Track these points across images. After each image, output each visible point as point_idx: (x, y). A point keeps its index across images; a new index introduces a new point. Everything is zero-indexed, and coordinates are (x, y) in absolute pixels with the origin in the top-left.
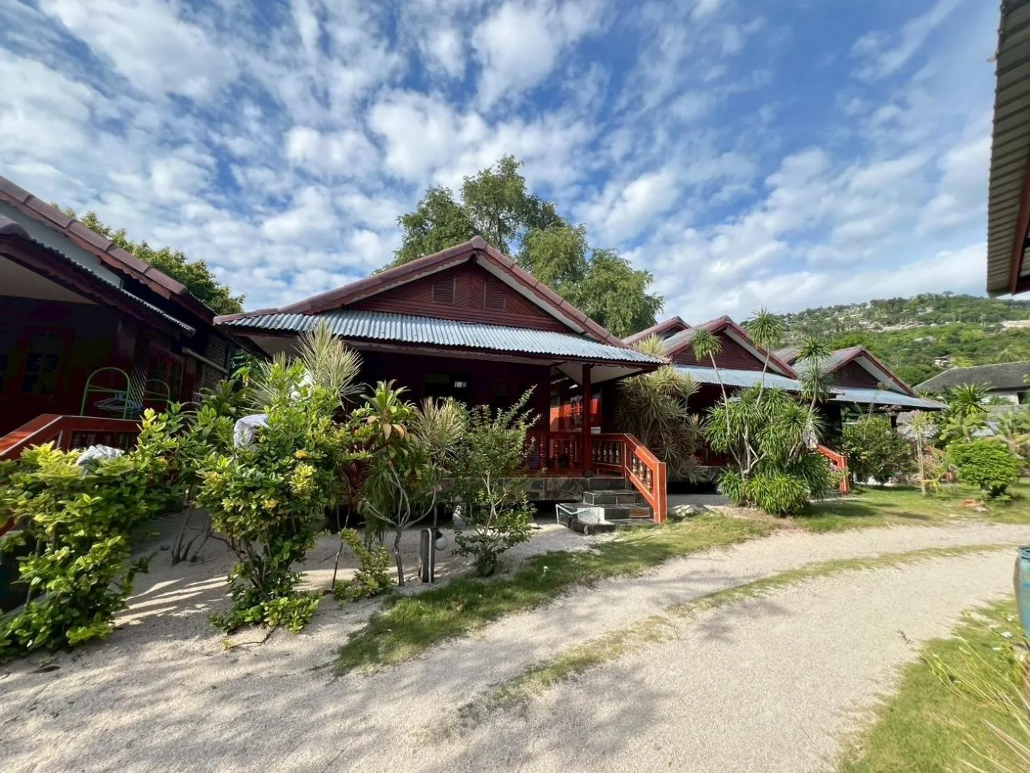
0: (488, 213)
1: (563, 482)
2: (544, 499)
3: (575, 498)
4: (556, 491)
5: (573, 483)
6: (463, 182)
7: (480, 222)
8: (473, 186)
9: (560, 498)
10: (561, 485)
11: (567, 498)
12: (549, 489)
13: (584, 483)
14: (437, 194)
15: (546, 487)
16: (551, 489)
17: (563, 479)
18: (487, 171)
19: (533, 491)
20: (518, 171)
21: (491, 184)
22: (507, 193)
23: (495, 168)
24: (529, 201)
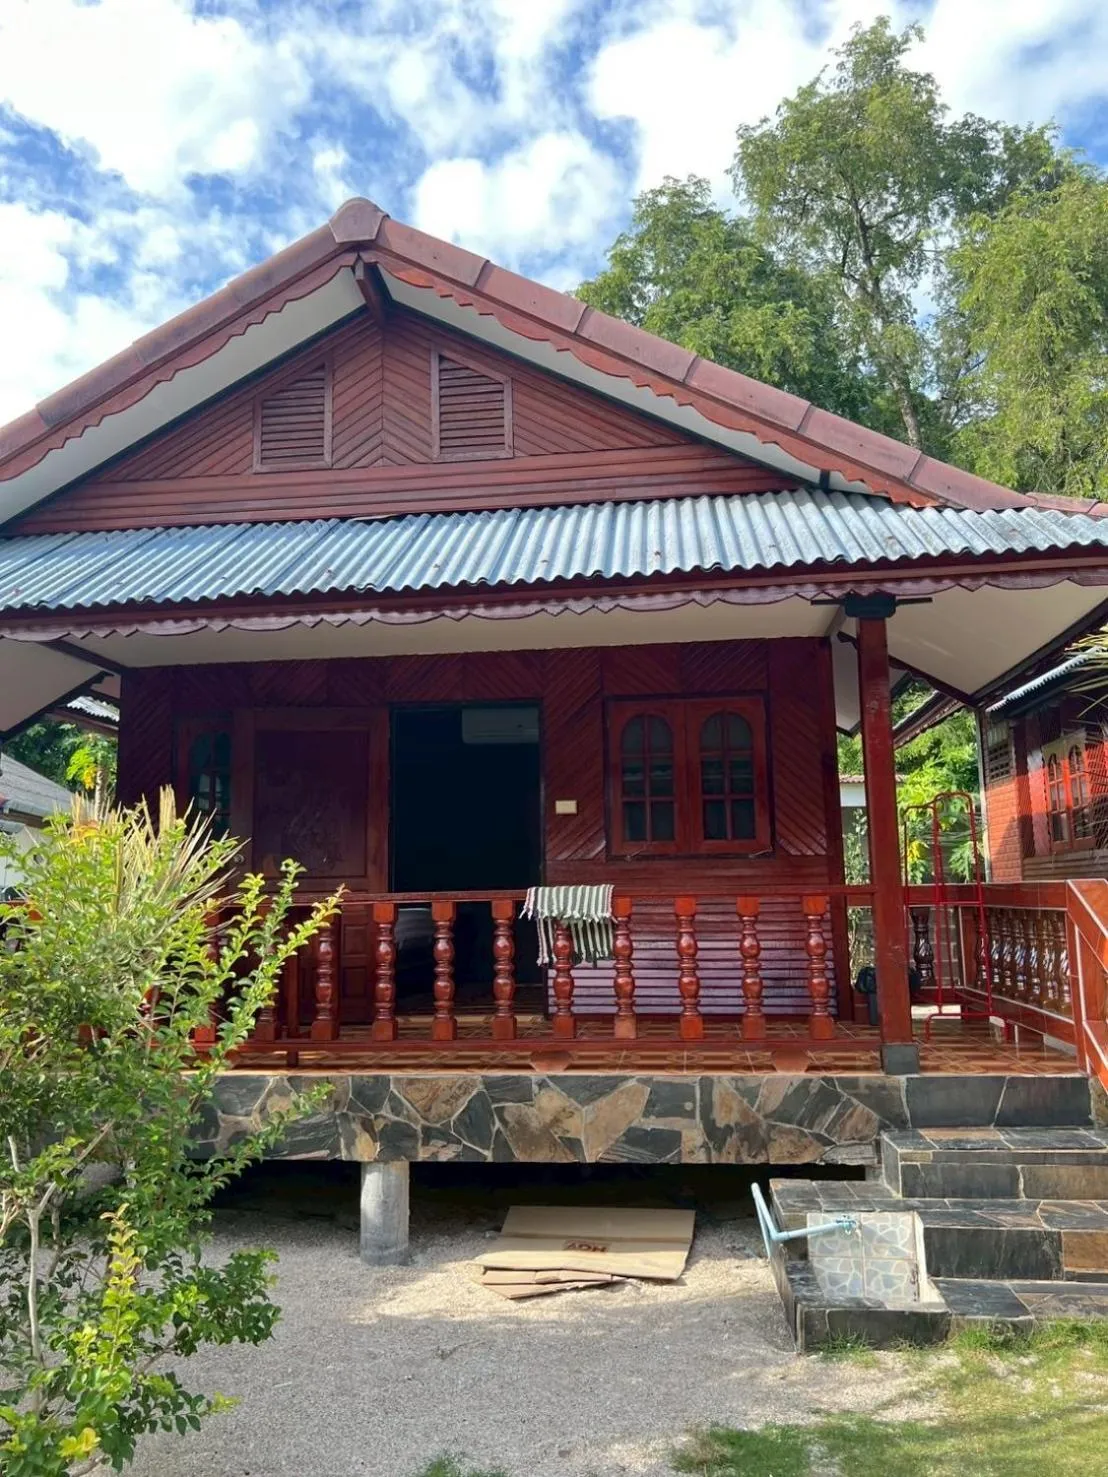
0: (830, 218)
1: (785, 1090)
2: (701, 1158)
3: (844, 1157)
4: (756, 1125)
5: (827, 1096)
6: (734, 145)
7: (813, 252)
8: (766, 148)
9: (776, 1155)
10: (774, 1104)
11: (806, 1158)
12: (721, 1119)
13: (878, 1098)
14: (663, 201)
15: (707, 1108)
16: (734, 1118)
17: (787, 1077)
18: (808, 92)
19: (653, 1123)
20: (910, 61)
21: (816, 125)
22: (870, 135)
23: (833, 73)
24: (956, 141)
